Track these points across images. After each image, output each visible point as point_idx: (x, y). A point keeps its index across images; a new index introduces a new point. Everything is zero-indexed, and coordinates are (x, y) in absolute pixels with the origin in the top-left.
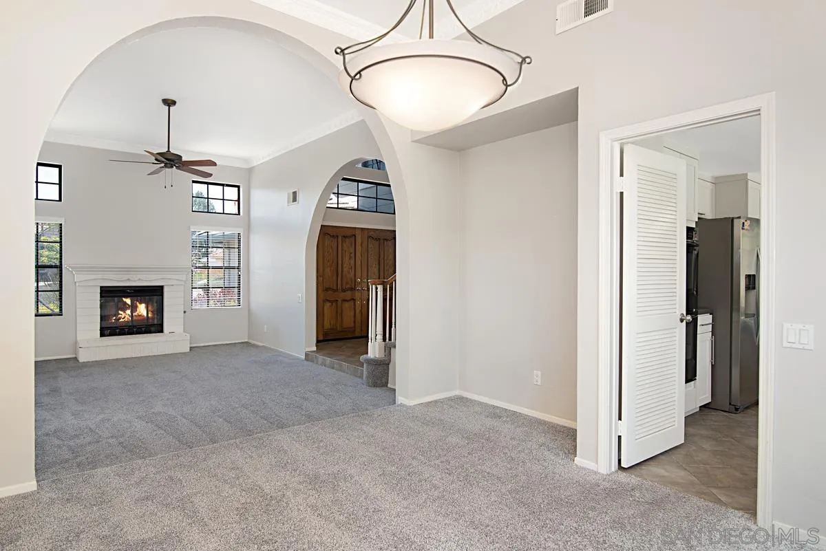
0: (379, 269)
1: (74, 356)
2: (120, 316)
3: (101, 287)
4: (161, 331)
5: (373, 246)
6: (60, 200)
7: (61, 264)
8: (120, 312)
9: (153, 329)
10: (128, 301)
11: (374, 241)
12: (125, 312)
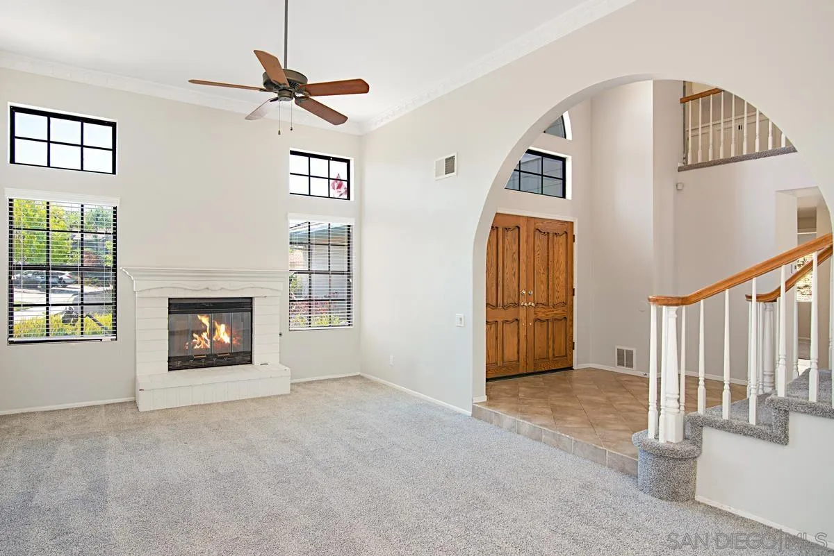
0: (548, 276)
1: (132, 399)
2: (195, 340)
3: (169, 299)
4: (250, 362)
5: (540, 241)
6: (114, 172)
7: (115, 266)
8: (195, 335)
9: (238, 358)
10: (205, 320)
11: (542, 236)
12: (200, 336)
